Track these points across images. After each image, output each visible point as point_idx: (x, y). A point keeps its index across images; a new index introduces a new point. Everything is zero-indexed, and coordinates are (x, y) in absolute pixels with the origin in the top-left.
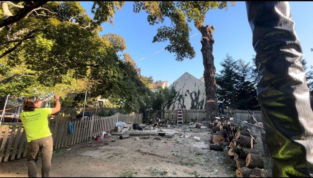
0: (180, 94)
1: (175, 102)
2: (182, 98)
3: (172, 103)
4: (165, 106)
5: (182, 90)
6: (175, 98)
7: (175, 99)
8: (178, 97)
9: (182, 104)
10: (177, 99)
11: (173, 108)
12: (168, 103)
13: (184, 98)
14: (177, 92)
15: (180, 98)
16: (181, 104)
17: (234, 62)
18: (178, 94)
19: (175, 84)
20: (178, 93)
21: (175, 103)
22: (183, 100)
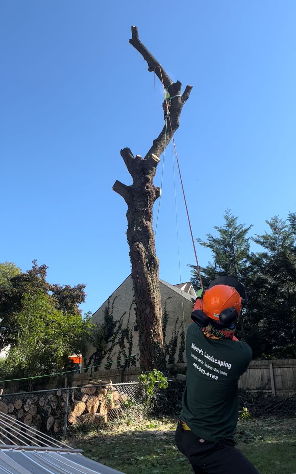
0: (123, 327)
1: (111, 349)
2: (128, 338)
3: (105, 354)
4: (89, 364)
5: (127, 315)
6: (111, 338)
7: (113, 341)
8: (119, 336)
9: (127, 354)
10: (117, 340)
11: (108, 367)
12: (95, 354)
13: (131, 338)
14: (116, 322)
15: (122, 338)
16: (125, 355)
17: (243, 229)
18: (120, 328)
19: (111, 301)
20: (118, 324)
21: (113, 352)
22: (128, 342)
